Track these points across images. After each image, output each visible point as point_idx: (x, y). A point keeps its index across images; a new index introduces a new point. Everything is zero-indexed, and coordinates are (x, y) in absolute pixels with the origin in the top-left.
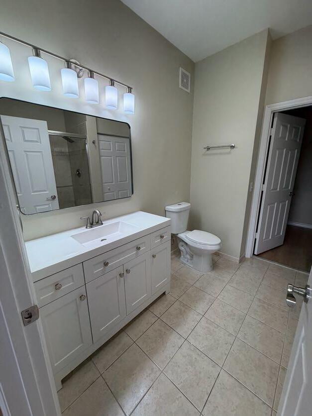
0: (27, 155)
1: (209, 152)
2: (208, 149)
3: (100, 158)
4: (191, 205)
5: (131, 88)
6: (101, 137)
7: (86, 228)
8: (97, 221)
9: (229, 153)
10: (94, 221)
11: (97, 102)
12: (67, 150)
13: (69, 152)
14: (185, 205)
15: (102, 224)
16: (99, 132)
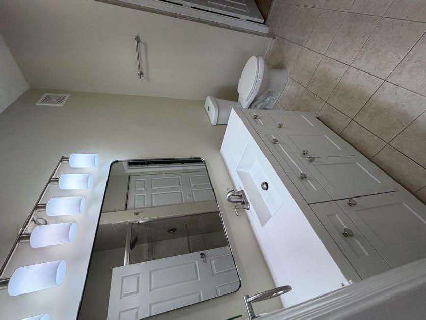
0: (155, 288)
1: (144, 71)
2: (141, 73)
3: (154, 207)
4: (210, 96)
5: (63, 158)
6: (130, 205)
7: (248, 209)
8: (239, 197)
9: (145, 44)
10: (240, 200)
11: (81, 199)
12: (146, 245)
13: (149, 242)
14: (210, 102)
15: (242, 191)
16: (124, 208)
